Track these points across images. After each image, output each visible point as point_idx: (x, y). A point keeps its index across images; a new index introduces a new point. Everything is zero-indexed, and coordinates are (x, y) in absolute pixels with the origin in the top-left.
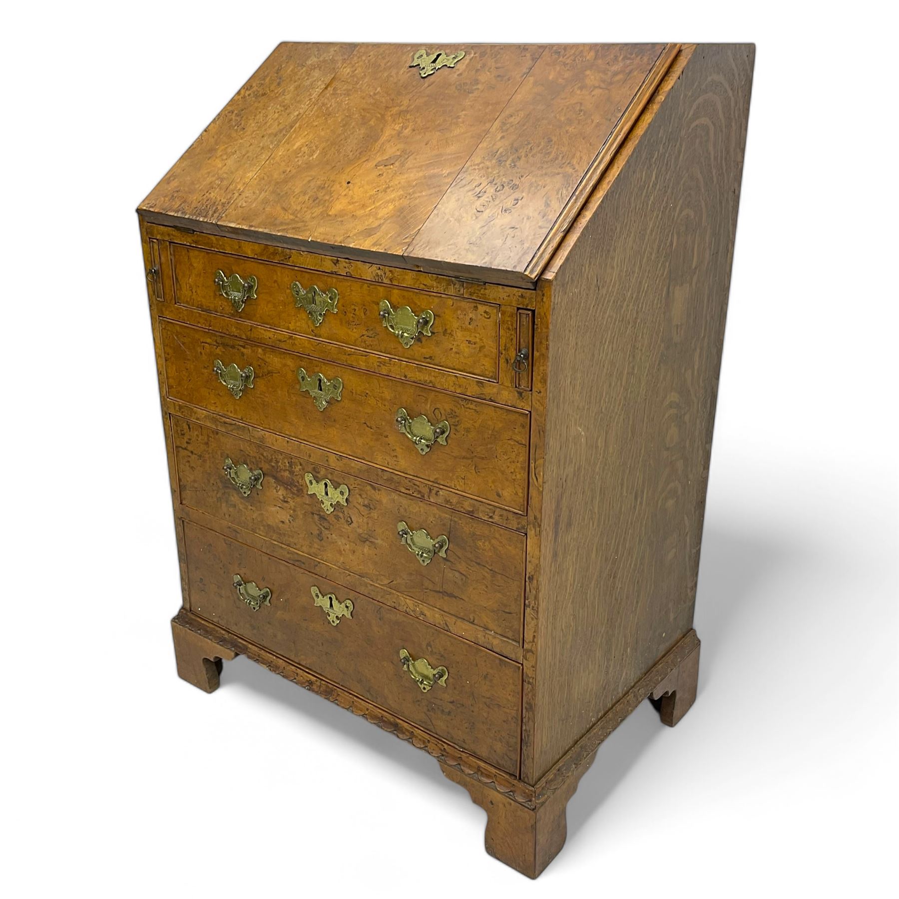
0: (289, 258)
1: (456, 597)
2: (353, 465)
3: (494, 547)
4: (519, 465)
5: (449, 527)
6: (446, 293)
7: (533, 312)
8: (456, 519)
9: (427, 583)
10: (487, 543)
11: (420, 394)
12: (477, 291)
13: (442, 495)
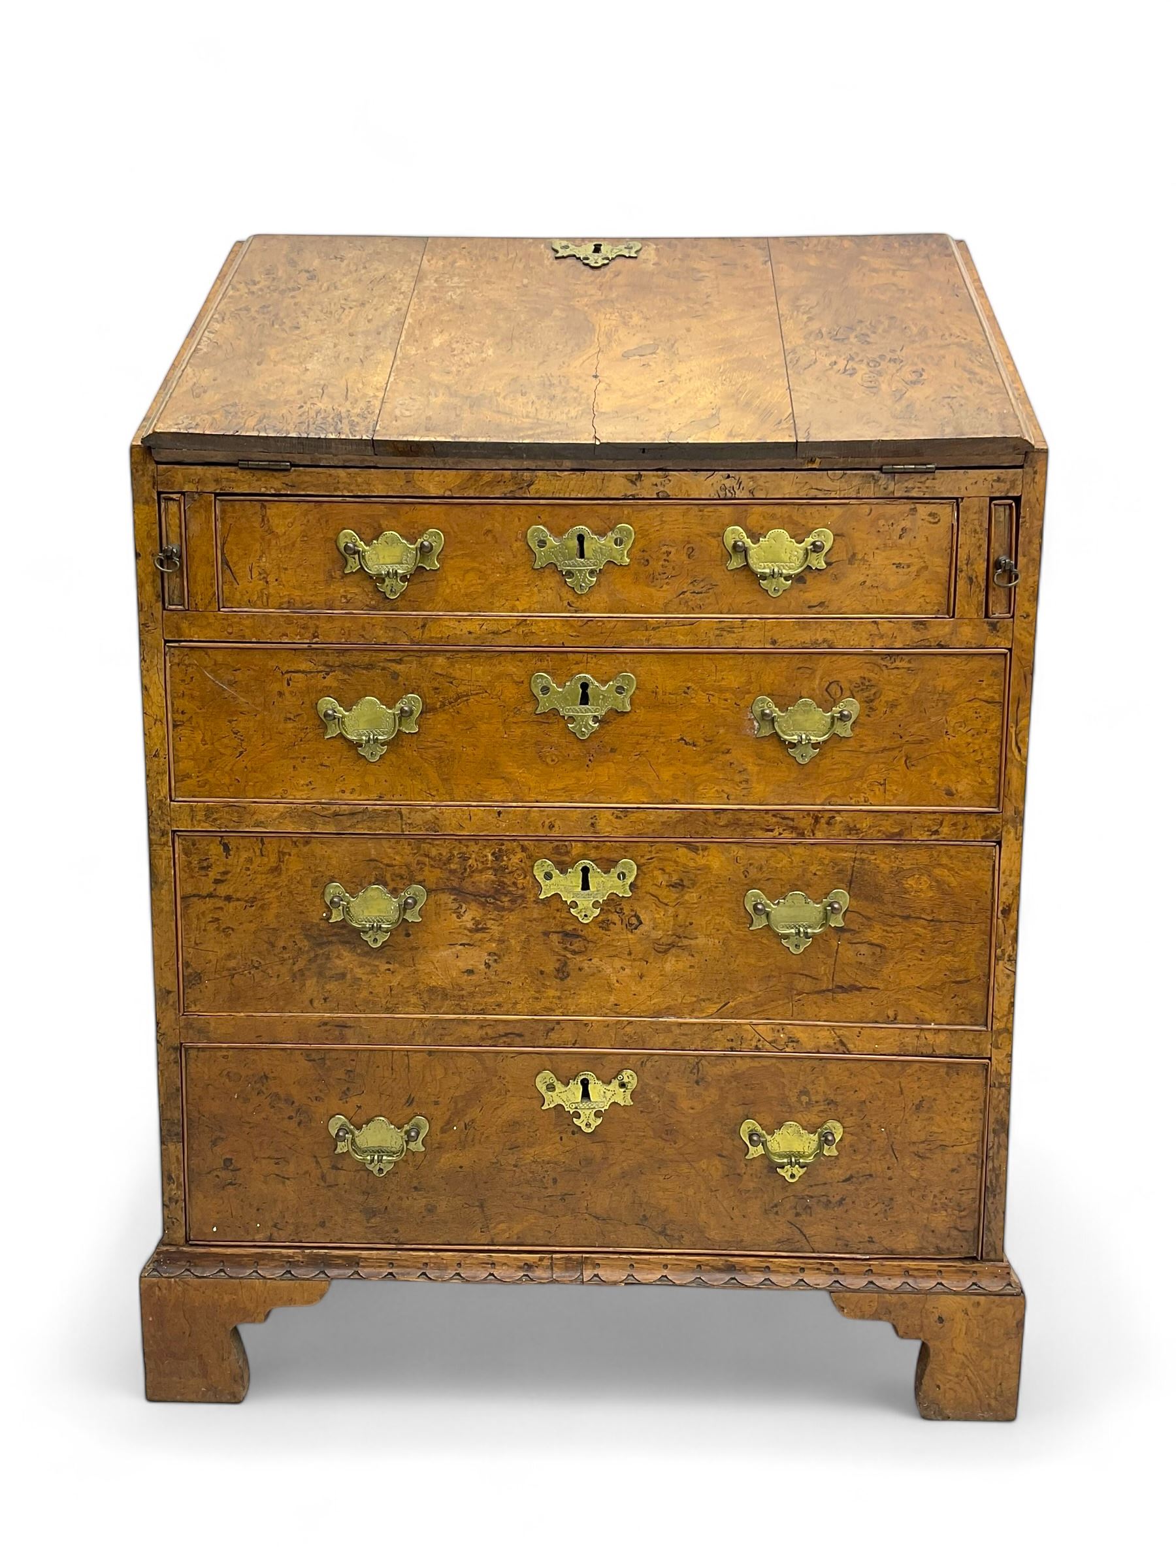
0: (529, 486)
1: (859, 989)
2: (652, 818)
3: (937, 881)
4: (988, 736)
5: (849, 873)
6: (860, 495)
7: (1017, 500)
8: (864, 856)
9: (801, 984)
10: (925, 878)
11: (801, 665)
12: (919, 485)
13: (841, 822)
